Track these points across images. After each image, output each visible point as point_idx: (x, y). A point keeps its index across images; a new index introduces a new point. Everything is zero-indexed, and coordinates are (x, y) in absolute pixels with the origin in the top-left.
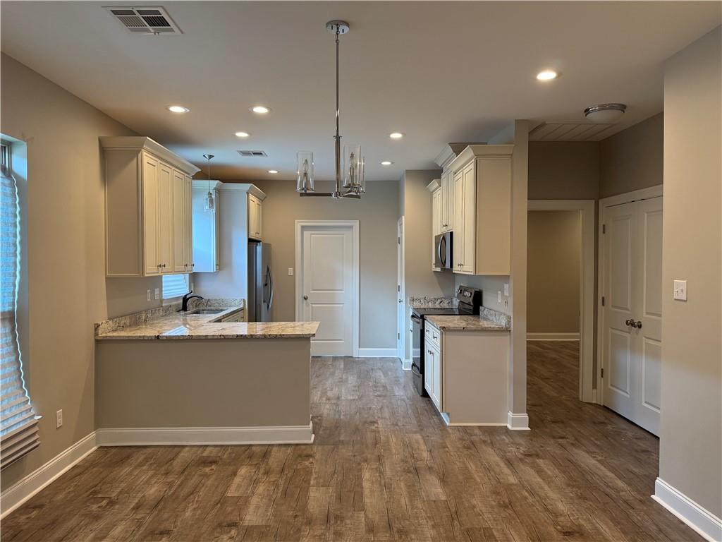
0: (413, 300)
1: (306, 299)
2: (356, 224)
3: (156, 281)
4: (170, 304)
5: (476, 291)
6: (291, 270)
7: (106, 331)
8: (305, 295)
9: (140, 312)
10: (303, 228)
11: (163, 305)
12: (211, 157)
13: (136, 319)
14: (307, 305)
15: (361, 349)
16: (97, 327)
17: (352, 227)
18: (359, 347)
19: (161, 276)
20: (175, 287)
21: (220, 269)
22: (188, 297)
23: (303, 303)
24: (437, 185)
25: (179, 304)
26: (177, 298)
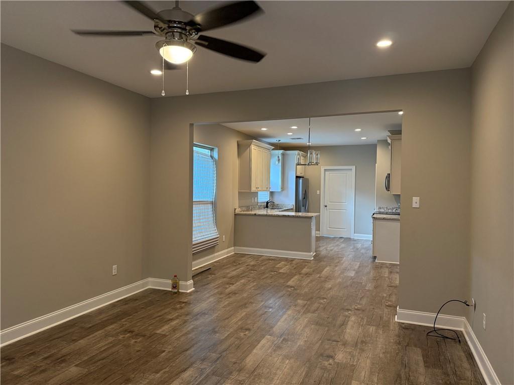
1: (326, 206)
2: (354, 168)
3: (255, 194)
4: (261, 204)
6: (318, 192)
7: (238, 211)
8: (326, 204)
9: (249, 206)
10: (325, 170)
11: (258, 204)
12: (279, 141)
13: (248, 208)
14: (327, 210)
16: (235, 209)
17: (351, 169)
18: (354, 233)
19: (257, 192)
20: (263, 197)
21: (283, 190)
23: (324, 208)
25: (264, 205)
26: (264, 202)
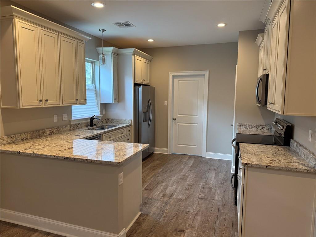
0: (241, 126)
1: (175, 119)
2: (207, 73)
4: (79, 122)
5: (287, 126)
6: (166, 102)
8: (174, 117)
10: (174, 77)
11: (72, 123)
12: (104, 31)
14: (176, 124)
15: (207, 153)
17: (204, 75)
18: (206, 151)
19: (71, 106)
21: (119, 102)
22: (93, 118)
23: (173, 122)
24: (261, 39)
25: (87, 123)
26: (87, 119)
